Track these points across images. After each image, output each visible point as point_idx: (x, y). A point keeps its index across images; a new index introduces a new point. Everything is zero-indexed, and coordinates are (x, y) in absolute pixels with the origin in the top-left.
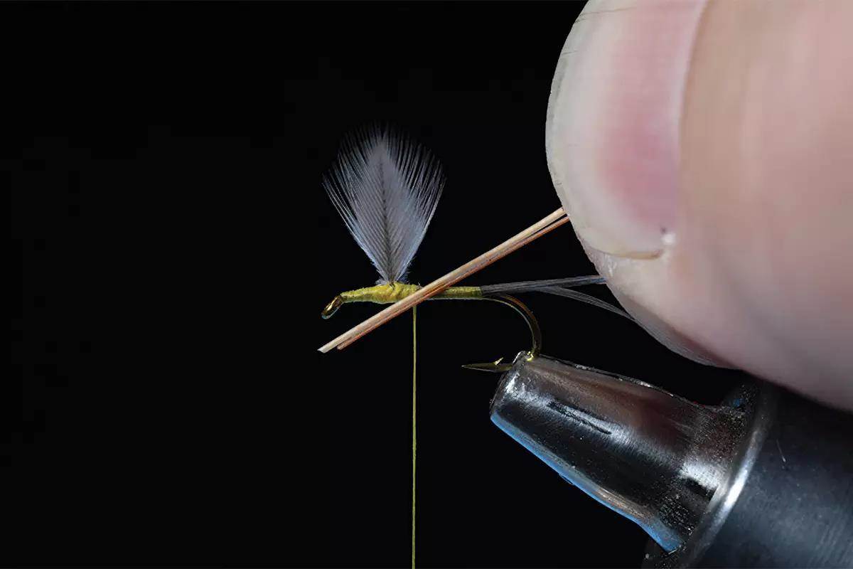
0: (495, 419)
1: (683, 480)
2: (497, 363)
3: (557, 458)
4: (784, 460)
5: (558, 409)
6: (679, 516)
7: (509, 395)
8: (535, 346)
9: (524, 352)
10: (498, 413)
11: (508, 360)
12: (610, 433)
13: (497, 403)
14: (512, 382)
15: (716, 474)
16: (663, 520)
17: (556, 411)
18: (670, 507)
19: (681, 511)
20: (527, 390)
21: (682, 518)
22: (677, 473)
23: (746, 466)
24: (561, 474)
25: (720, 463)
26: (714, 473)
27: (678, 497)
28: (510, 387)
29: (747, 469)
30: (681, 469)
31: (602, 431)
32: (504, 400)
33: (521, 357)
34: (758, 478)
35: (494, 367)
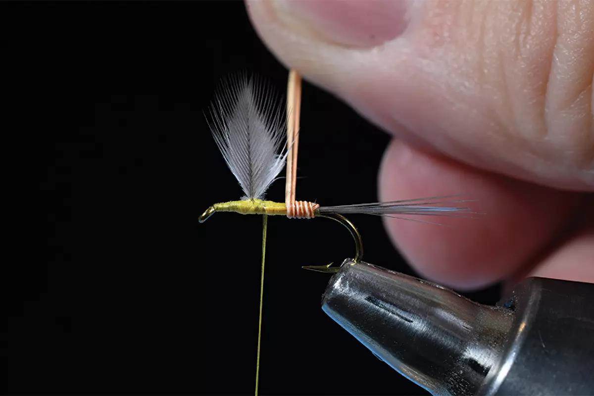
0: (325, 308)
1: (466, 359)
2: (328, 266)
3: (370, 339)
4: (544, 346)
5: (373, 302)
6: (462, 387)
7: (336, 290)
8: (358, 254)
9: (349, 259)
10: (327, 303)
11: (337, 264)
12: (412, 322)
13: (328, 296)
14: (340, 280)
15: (491, 356)
16: (449, 390)
17: (372, 304)
18: (456, 380)
19: (464, 384)
20: (351, 286)
21: (464, 388)
22: (462, 354)
23: (515, 349)
24: (373, 352)
25: (495, 347)
26: (489, 355)
27: (462, 372)
28: (337, 285)
29: (514, 352)
30: (465, 351)
31: (406, 320)
32: (333, 294)
33: (347, 262)
34: (524, 359)
35: (326, 269)
